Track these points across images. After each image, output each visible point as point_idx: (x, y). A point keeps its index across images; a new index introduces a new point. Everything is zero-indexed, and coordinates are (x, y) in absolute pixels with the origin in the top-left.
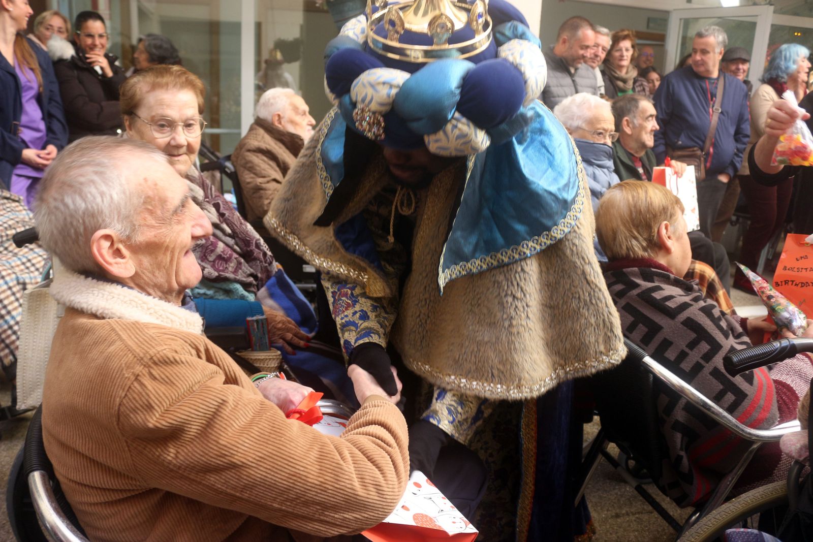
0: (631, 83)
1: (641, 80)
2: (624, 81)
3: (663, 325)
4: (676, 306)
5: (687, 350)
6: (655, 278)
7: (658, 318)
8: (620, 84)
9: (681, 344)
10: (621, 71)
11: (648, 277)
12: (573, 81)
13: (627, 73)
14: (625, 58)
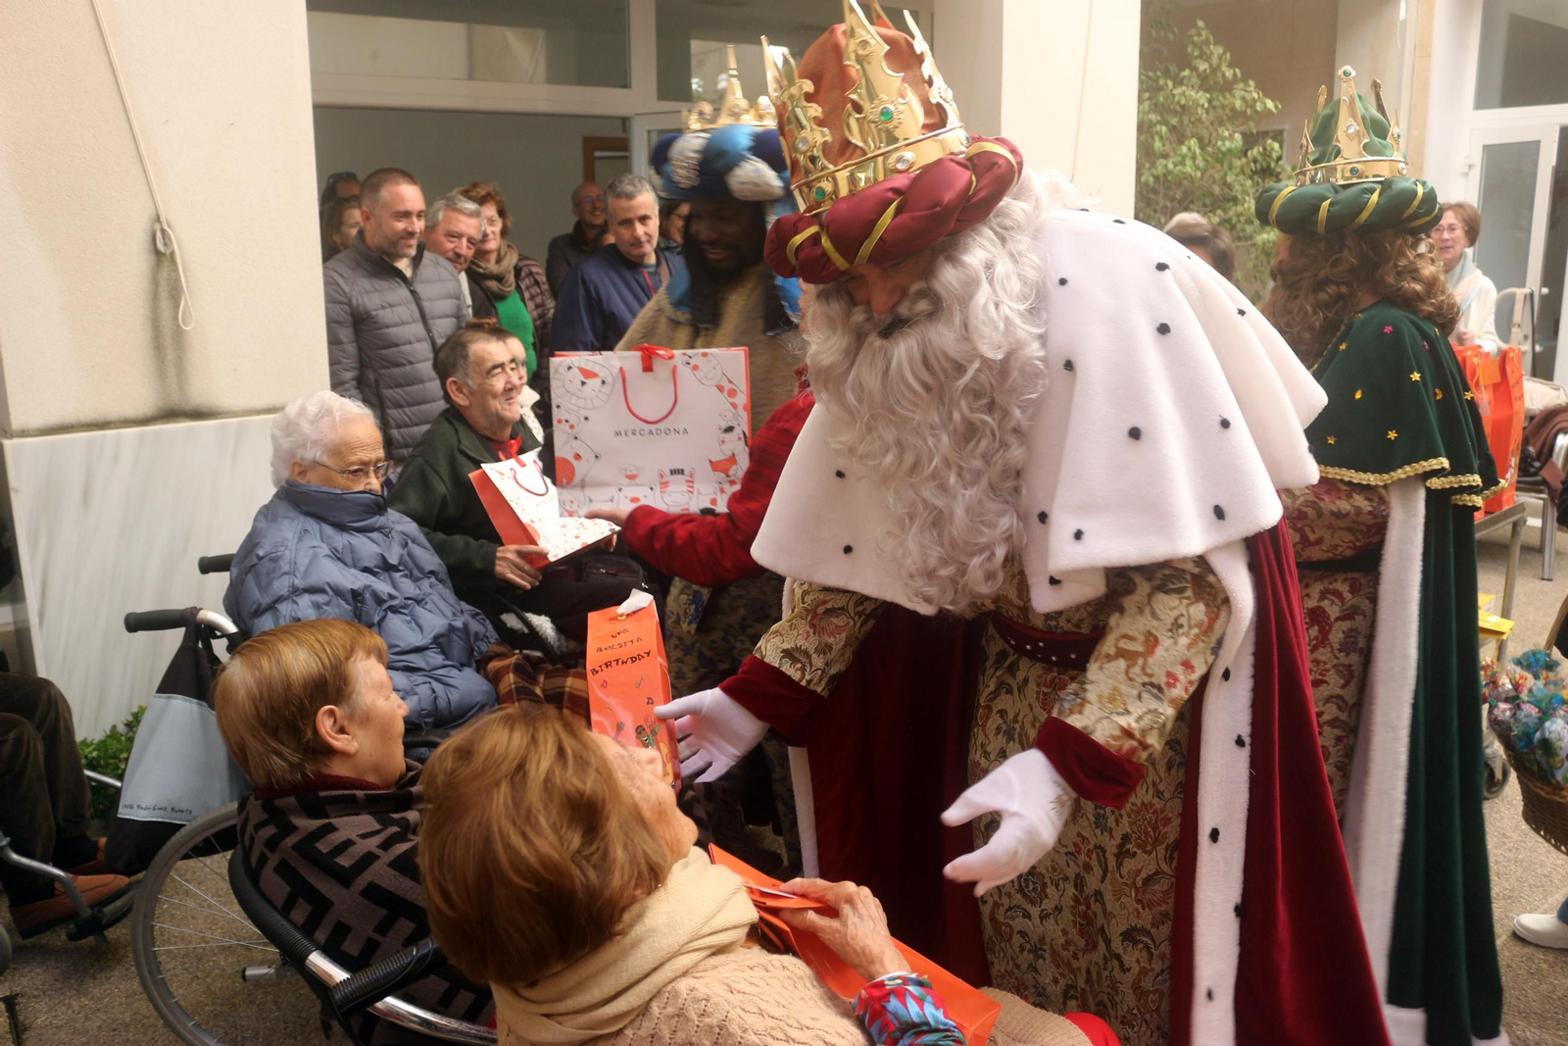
0: (511, 278)
1: (528, 265)
2: (500, 279)
3: (333, 899)
4: (352, 862)
5: (377, 937)
6: (328, 808)
7: (327, 887)
8: (493, 285)
9: (364, 929)
10: (488, 261)
11: (315, 809)
12: (413, 293)
13: (499, 261)
14: (491, 236)
